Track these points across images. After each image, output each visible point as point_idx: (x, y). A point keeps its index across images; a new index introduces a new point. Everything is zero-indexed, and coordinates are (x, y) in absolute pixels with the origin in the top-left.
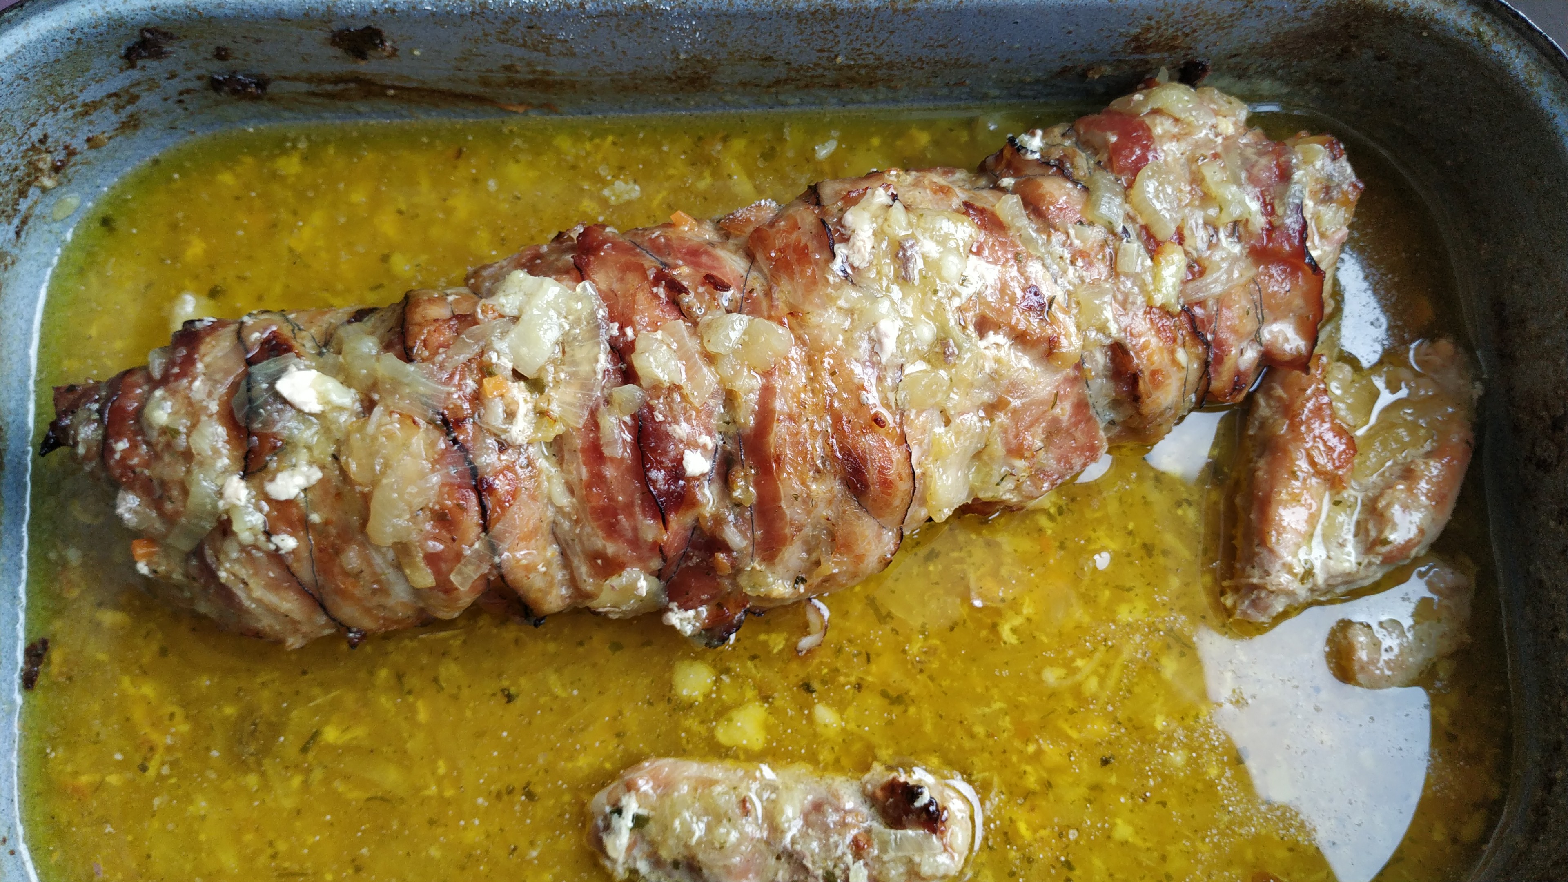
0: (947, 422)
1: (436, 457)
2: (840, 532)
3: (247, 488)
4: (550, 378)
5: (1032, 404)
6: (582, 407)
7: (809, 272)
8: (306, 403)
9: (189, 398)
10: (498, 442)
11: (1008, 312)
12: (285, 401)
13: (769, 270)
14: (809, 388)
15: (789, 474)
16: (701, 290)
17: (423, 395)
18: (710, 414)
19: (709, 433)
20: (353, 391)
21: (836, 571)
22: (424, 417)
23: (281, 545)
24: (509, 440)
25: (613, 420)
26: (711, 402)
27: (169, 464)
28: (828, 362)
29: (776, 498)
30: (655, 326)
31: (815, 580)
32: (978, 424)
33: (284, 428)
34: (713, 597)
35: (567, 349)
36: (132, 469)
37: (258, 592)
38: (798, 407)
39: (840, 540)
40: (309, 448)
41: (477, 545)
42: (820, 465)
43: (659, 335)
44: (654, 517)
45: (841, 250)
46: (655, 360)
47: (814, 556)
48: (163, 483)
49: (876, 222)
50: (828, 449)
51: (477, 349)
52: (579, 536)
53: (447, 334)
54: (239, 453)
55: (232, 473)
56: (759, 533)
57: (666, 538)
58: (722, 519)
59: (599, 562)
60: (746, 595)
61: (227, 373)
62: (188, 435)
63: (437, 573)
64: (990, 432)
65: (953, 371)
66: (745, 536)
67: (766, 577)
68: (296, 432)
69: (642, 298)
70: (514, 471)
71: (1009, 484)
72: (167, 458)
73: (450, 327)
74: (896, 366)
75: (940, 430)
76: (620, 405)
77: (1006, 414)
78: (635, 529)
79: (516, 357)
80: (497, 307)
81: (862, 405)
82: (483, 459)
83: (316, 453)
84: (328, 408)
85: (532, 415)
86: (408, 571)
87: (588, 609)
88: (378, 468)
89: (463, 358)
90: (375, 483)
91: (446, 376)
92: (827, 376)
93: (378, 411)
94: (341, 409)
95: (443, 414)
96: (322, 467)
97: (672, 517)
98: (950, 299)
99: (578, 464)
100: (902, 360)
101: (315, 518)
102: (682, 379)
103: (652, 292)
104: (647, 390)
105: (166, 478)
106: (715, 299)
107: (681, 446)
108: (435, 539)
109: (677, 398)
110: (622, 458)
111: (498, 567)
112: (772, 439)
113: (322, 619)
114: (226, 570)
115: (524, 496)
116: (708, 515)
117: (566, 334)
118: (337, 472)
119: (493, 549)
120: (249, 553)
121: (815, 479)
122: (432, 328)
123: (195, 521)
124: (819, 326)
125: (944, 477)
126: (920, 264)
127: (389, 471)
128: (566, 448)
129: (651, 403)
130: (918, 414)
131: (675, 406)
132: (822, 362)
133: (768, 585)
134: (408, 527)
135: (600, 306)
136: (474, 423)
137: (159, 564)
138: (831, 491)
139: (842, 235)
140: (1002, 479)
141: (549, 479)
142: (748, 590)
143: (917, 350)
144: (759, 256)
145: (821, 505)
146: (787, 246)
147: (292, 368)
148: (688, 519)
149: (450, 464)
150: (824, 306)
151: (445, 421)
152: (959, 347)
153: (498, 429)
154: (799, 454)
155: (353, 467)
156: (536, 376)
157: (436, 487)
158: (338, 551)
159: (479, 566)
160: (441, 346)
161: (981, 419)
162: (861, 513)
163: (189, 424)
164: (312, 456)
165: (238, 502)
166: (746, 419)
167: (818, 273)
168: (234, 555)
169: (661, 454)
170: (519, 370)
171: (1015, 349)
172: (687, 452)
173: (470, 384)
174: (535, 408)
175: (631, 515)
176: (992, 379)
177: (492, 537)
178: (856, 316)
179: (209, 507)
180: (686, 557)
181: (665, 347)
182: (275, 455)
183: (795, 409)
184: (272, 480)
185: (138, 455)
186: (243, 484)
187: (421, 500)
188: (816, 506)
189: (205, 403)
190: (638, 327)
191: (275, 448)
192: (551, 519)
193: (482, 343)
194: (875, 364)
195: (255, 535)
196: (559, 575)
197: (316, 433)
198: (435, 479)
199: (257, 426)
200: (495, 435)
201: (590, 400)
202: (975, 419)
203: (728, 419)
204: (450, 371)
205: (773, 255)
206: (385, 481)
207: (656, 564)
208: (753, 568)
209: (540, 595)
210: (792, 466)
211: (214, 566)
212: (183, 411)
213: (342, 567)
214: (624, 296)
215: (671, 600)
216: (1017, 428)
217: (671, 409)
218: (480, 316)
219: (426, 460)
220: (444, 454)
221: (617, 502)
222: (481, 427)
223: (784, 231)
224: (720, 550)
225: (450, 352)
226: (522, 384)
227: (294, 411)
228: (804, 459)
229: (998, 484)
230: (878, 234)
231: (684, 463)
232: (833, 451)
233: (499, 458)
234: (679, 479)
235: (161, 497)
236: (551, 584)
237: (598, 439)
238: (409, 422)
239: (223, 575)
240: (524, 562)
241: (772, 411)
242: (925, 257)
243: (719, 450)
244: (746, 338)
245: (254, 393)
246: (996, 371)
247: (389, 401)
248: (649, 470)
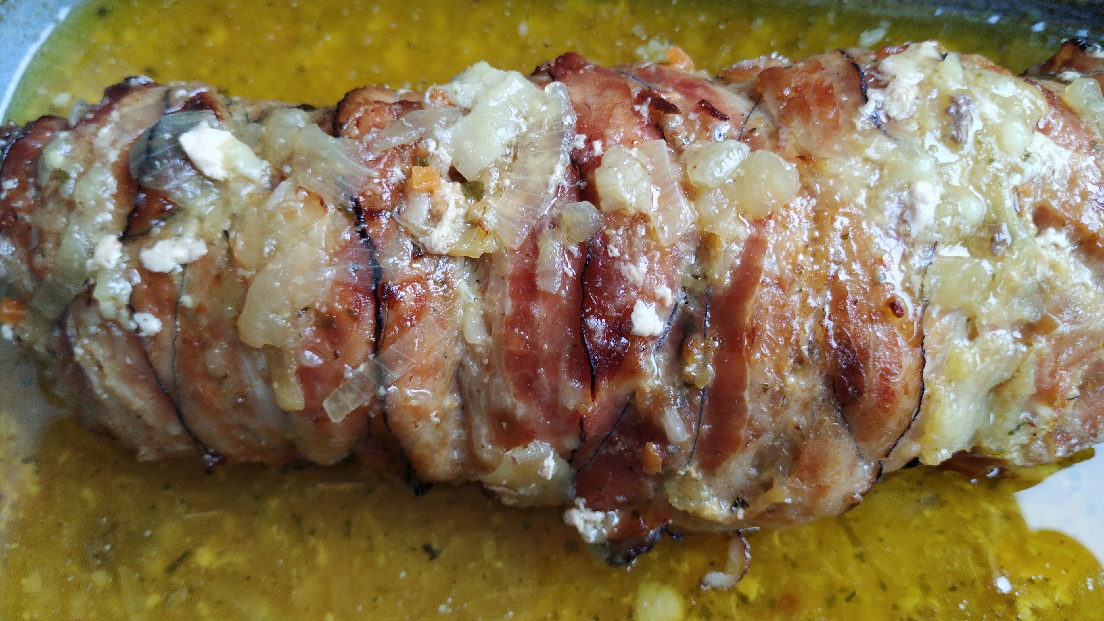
0: (973, 335)
1: (337, 248)
2: (810, 447)
3: (122, 251)
4: (493, 184)
5: (1081, 335)
6: (522, 223)
7: (831, 115)
8: (209, 164)
9: (91, 144)
10: (414, 245)
11: (1078, 209)
12: (187, 159)
13: (779, 110)
14: (810, 249)
15: (763, 355)
16: (692, 116)
17: (338, 174)
18: (677, 261)
19: (671, 285)
20: (265, 163)
21: (788, 500)
22: (335, 199)
23: (143, 325)
24: (427, 245)
25: (557, 245)
26: (682, 246)
27: (50, 213)
28: (841, 222)
29: (739, 385)
30: (629, 143)
31: (760, 506)
32: (1012, 346)
33: (178, 188)
34: (629, 502)
35: (519, 155)
36: (14, 211)
37: (112, 382)
38: (793, 271)
39: (806, 459)
40: (201, 219)
41: (362, 368)
42: (806, 353)
43: (634, 152)
44: (581, 379)
45: (875, 95)
46: (624, 177)
47: (766, 475)
48: (41, 234)
49: (922, 71)
50: (820, 332)
51: (414, 134)
52: (487, 386)
53: (387, 117)
54: (125, 211)
55: (111, 232)
56: (705, 427)
57: (590, 409)
58: (664, 398)
59: (504, 425)
60: (671, 506)
61: (139, 125)
62: (77, 181)
63: (310, 395)
64: (1024, 360)
65: (999, 264)
66: (688, 429)
67: (700, 488)
68: (190, 196)
69: (620, 115)
70: (424, 285)
71: (1022, 437)
72: (51, 205)
73: (391, 112)
74: (931, 242)
75: (962, 343)
76: (568, 230)
77: (1048, 340)
78: (555, 391)
79: (458, 153)
80: (448, 94)
81: (875, 283)
82: (391, 261)
83: (207, 225)
84: (233, 175)
85: (461, 222)
86: (276, 386)
87: (480, 484)
88: (267, 250)
89: (395, 141)
90: (260, 267)
91: (371, 157)
92: (837, 239)
93: (284, 185)
94: (247, 180)
95: (357, 201)
96: (210, 244)
97: (604, 384)
98: (1009, 174)
99: (504, 294)
100: (936, 236)
101: (187, 300)
102: (652, 208)
103: (633, 109)
104: (606, 215)
105: (45, 227)
106: (707, 130)
107: (634, 293)
108: (314, 349)
109: (642, 231)
110: (558, 296)
111: (381, 401)
112: (750, 306)
113: (175, 429)
114: (83, 347)
115: (430, 317)
116: (648, 390)
117: (521, 137)
118: (224, 252)
119: (380, 379)
120: (108, 329)
121: (794, 371)
122: (371, 108)
123: (60, 280)
124: (836, 176)
125: (954, 406)
126: (978, 125)
127: (279, 255)
128: (493, 273)
129: (608, 232)
130: (942, 313)
131: (636, 241)
132: (833, 220)
133: (700, 499)
134: (284, 328)
135: (568, 113)
136: (391, 217)
137: (22, 330)
138: (811, 390)
139: (877, 81)
140: (1018, 428)
141: (466, 307)
142: (675, 501)
143: (957, 229)
144: (768, 97)
145: (795, 407)
146: (806, 85)
147: (204, 124)
148: (622, 391)
149: (350, 259)
150: (845, 154)
151: (358, 209)
152: (1013, 235)
153: (416, 228)
154: (780, 332)
155: (240, 244)
156: (475, 179)
157: (329, 285)
158: (205, 346)
159: (360, 395)
160: (375, 125)
161: (1016, 340)
162: (841, 430)
163: (82, 170)
164: (201, 228)
165: (106, 264)
166: (722, 275)
167: (843, 118)
168: (93, 329)
169: (607, 299)
170: (459, 169)
171: (1077, 257)
172: (640, 303)
173: (397, 173)
174: (467, 215)
175: (553, 371)
176: (1041, 290)
177: (384, 361)
178: (886, 172)
179: (76, 265)
180: (608, 441)
181: (638, 165)
182: (164, 219)
183: (788, 273)
184: (150, 247)
185: (25, 199)
186: (119, 246)
187: (307, 295)
188: (786, 407)
189: (105, 151)
190: (609, 142)
191: (163, 210)
192: (458, 358)
193: (422, 129)
194: (903, 236)
195: (118, 308)
196: (455, 434)
197: (212, 204)
198: (329, 274)
199: (148, 179)
200: (413, 236)
201: (534, 217)
202: (1009, 338)
203: (698, 271)
204: (378, 154)
205: (787, 92)
206: (270, 266)
207: (571, 443)
208: (688, 473)
209: (426, 452)
210: (769, 346)
211: (72, 340)
212: (82, 157)
213: (204, 367)
214: (600, 109)
215: (580, 494)
216: (1056, 362)
217: (631, 244)
218: (427, 100)
219: (326, 250)
220: (346, 246)
221: (542, 350)
222: (398, 224)
223: (803, 71)
224: (653, 440)
225: (383, 133)
226: (458, 185)
227: (192, 173)
228: (787, 340)
229: (1011, 433)
230: (924, 86)
231: (633, 316)
232: (826, 336)
233: (410, 265)
234: (621, 335)
235: (34, 250)
236: (443, 443)
237: (534, 266)
238: (317, 203)
239: (79, 351)
240: (414, 403)
241: (758, 270)
242: (984, 119)
243: (679, 311)
244: (742, 173)
245: (155, 143)
246: (1047, 280)
247: (300, 177)
248: (587, 316)
